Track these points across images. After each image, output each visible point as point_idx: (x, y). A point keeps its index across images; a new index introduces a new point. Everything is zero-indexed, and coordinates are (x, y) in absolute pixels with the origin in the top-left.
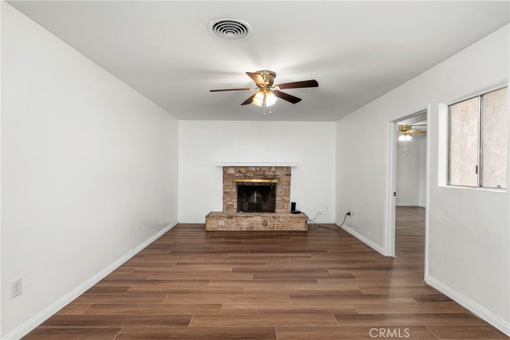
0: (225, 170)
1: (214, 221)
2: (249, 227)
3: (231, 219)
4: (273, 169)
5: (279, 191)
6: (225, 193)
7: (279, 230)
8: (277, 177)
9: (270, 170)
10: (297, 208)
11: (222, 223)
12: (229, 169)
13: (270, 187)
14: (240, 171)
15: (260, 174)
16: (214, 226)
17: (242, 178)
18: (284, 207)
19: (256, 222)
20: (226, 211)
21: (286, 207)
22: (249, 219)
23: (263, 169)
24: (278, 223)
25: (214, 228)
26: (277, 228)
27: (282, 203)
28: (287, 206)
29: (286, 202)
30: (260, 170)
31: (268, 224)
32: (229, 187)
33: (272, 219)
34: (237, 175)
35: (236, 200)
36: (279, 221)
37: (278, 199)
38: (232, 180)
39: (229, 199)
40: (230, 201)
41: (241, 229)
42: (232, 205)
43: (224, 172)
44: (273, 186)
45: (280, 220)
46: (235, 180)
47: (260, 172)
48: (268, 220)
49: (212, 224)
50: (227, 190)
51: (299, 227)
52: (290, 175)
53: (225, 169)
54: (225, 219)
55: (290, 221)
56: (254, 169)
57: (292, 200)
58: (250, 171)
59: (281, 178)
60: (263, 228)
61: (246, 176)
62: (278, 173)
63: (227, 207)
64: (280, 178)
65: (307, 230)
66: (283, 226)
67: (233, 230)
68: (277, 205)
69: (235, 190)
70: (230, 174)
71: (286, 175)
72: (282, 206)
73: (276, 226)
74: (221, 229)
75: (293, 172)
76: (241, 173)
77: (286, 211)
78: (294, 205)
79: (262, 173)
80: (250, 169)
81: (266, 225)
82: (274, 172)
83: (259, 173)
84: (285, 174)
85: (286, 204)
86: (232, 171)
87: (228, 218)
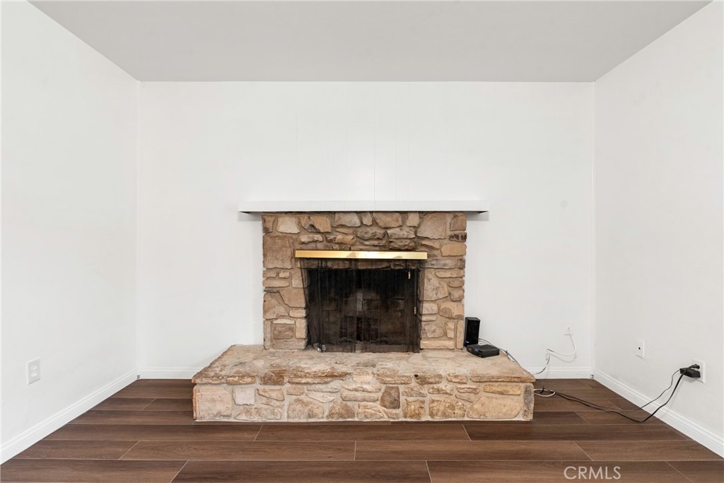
0: (269, 225)
1: (222, 391)
2: (337, 408)
3: (275, 383)
4: (413, 221)
5: (431, 286)
6: (269, 291)
7: (437, 419)
8: (424, 242)
9: (404, 222)
10: (485, 337)
11: (245, 395)
12: (280, 220)
13: (403, 273)
14: (312, 226)
15: (374, 234)
16: (220, 407)
17: (319, 245)
18: (445, 334)
19: (359, 395)
20: (273, 346)
21: (451, 334)
22: (336, 384)
23: (384, 220)
24: (436, 397)
25: (219, 414)
26: (432, 415)
27: (440, 320)
28: (456, 329)
29: (451, 318)
30: (375, 223)
31: (402, 399)
32: (282, 275)
33: (414, 383)
34: (304, 238)
35: (303, 313)
36: (439, 391)
37: (427, 308)
38: (289, 253)
39: (281, 310)
40: (283, 317)
41: (310, 416)
42: (291, 329)
43: (266, 230)
44: (412, 272)
45: (442, 386)
46: (299, 254)
47: (375, 229)
48: (402, 388)
49: (213, 401)
50: (277, 283)
51: (504, 410)
52: (464, 238)
53: (267, 219)
54: (258, 385)
55: (474, 391)
56: (355, 220)
57: (470, 313)
58: (343, 226)
59: (436, 245)
60: (381, 413)
61: (330, 241)
62: (428, 230)
63: (276, 336)
64: (431, 248)
65: (530, 417)
66: (452, 407)
67: (285, 420)
68: (426, 328)
69: (298, 282)
70: (285, 236)
71: (451, 237)
72: (439, 332)
73: (426, 406)
74: (243, 418)
75: (471, 227)
76: (319, 232)
77: (450, 344)
78: (473, 327)
79: (380, 232)
80: (346, 220)
81: (395, 404)
82: (416, 228)
83: (371, 231)
84: (449, 233)
85: (451, 325)
86: (288, 226)
87: (267, 380)
